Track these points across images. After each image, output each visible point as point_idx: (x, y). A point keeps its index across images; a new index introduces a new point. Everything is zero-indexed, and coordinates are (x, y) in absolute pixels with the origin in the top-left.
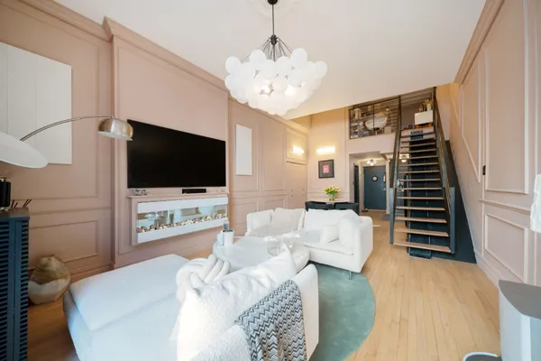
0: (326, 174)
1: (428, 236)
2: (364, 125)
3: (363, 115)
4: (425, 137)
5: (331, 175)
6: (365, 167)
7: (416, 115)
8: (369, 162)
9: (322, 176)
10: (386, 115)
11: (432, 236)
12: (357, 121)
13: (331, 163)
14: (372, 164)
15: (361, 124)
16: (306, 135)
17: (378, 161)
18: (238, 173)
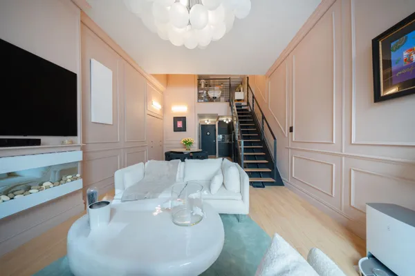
0: (180, 128)
1: (259, 172)
2: (207, 93)
3: (206, 85)
4: (243, 108)
5: (184, 129)
6: (202, 125)
7: (236, 93)
8: (206, 122)
9: (176, 129)
10: (220, 89)
11: (262, 172)
12: (202, 89)
13: (183, 119)
14: (208, 123)
15: (205, 92)
16: (162, 93)
17: (212, 122)
18: (93, 121)
